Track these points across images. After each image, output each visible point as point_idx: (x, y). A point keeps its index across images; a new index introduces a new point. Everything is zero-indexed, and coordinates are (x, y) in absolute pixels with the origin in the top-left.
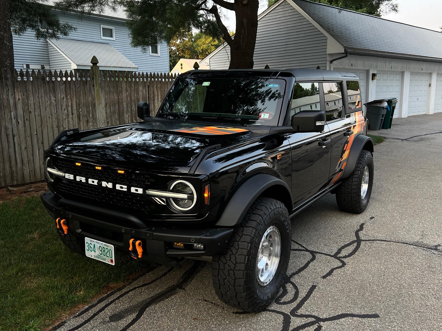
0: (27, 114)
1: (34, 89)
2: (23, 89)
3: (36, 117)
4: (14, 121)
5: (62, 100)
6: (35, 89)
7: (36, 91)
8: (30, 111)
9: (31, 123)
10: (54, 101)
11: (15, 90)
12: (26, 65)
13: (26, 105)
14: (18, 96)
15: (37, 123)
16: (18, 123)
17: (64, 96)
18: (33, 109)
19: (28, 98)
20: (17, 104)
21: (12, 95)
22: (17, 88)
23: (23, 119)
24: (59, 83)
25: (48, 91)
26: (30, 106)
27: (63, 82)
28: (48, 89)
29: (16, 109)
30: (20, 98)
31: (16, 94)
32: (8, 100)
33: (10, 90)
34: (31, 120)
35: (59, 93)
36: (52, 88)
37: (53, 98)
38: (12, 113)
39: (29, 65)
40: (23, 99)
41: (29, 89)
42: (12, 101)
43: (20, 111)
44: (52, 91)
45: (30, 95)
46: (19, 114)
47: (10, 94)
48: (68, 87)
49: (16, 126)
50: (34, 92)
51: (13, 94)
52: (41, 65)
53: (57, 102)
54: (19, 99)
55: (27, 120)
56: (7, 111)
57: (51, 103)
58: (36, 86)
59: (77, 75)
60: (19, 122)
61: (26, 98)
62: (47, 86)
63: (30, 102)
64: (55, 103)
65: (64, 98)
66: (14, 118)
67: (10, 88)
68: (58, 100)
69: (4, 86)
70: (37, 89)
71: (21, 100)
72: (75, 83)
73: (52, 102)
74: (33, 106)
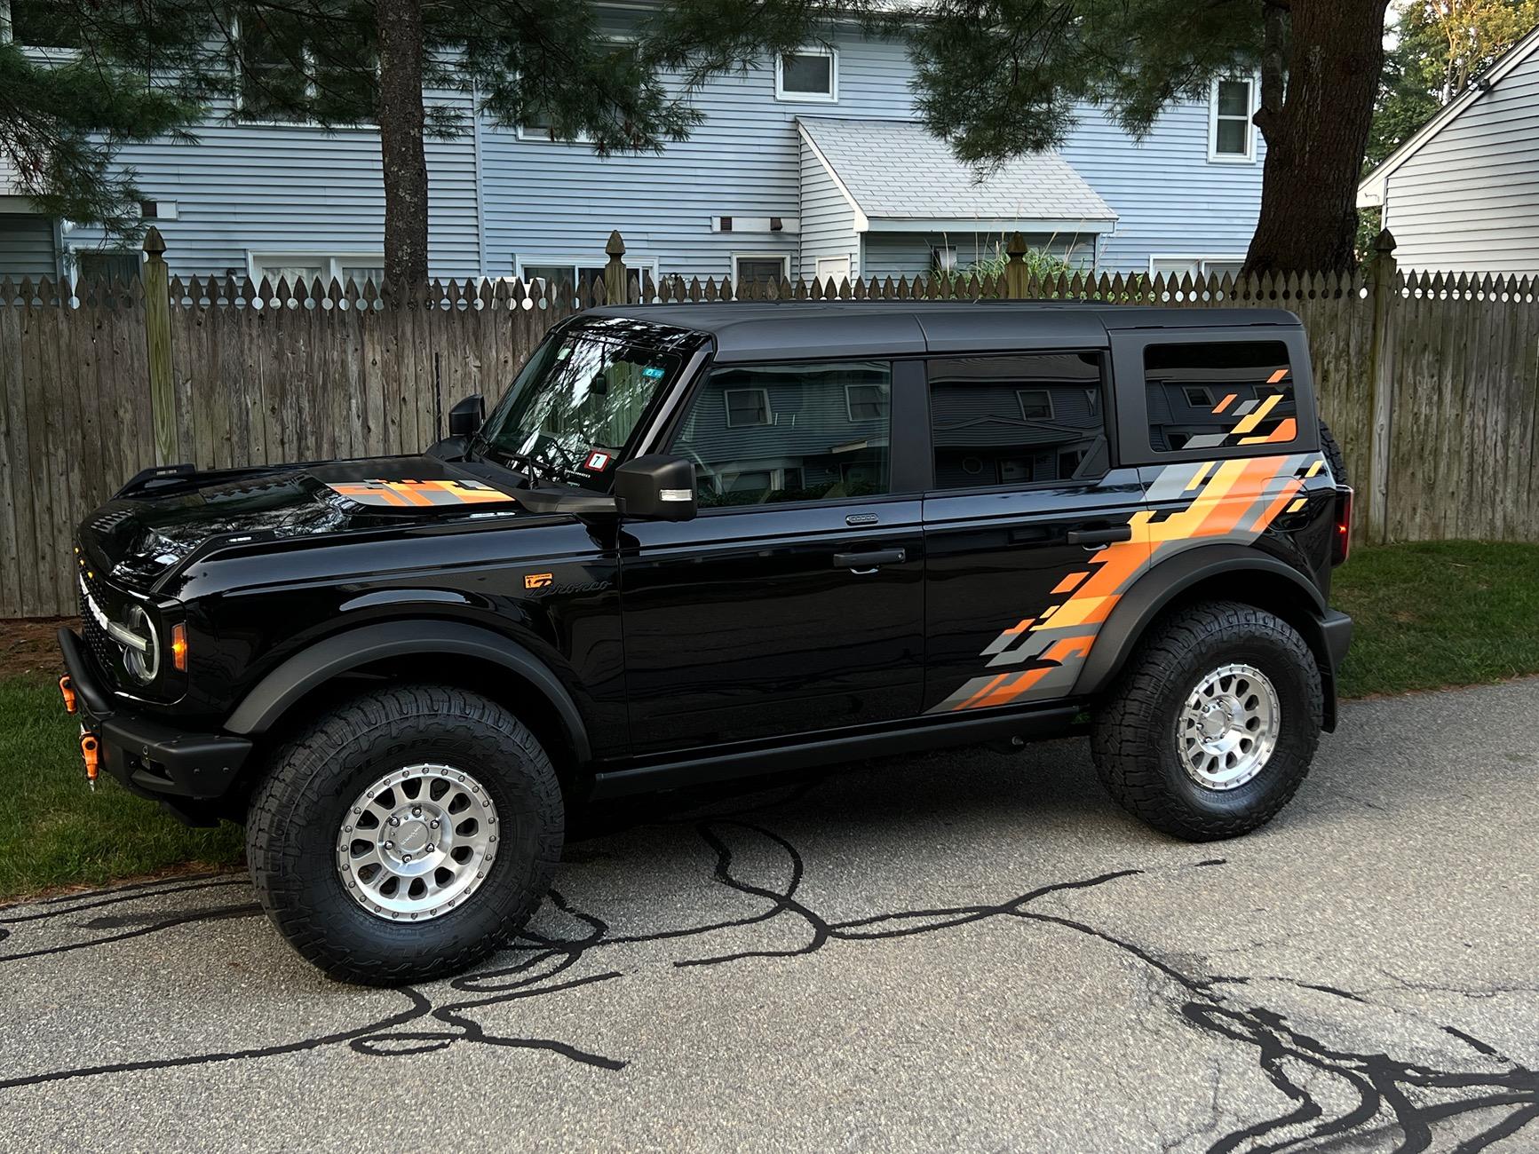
0: (394, 405)
1: (417, 334)
2: (387, 333)
3: (421, 416)
4: (357, 424)
5: (500, 367)
6: (421, 334)
7: (423, 342)
8: (404, 399)
9: (404, 431)
10: (475, 369)
11: (366, 338)
12: (722, 218)
13: (392, 378)
14: (374, 353)
15: (422, 434)
16: (366, 431)
17: (509, 355)
18: (414, 392)
19: (399, 358)
20: (367, 375)
21: (356, 350)
22: (372, 331)
23: (382, 420)
24: (496, 316)
25: (459, 340)
26: (403, 384)
27: (507, 314)
28: (459, 333)
29: (364, 391)
30: (378, 358)
31: (368, 348)
32: (344, 363)
33: (351, 337)
34: (404, 423)
35: (494, 346)
36: (471, 330)
37: (473, 362)
38: (354, 401)
39: (730, 219)
40: (385, 364)
41: (403, 333)
42: (354, 368)
43: (376, 397)
44: (472, 339)
45: (406, 352)
46: (371, 405)
47: (350, 350)
48: (522, 327)
49: (360, 439)
50: (418, 342)
51: (359, 347)
52: (772, 218)
53: (485, 372)
54: (374, 363)
55: (393, 422)
56: (339, 395)
57: (467, 375)
58: (426, 327)
59: (551, 290)
60: (369, 428)
61: (393, 358)
62: (457, 325)
63: (404, 371)
64: (479, 376)
65: (506, 362)
66: (359, 416)
67: (351, 331)
68: (489, 367)
69: (337, 325)
70: (427, 334)
71: (379, 364)
72: (544, 316)
73: (470, 373)
74: (412, 383)
